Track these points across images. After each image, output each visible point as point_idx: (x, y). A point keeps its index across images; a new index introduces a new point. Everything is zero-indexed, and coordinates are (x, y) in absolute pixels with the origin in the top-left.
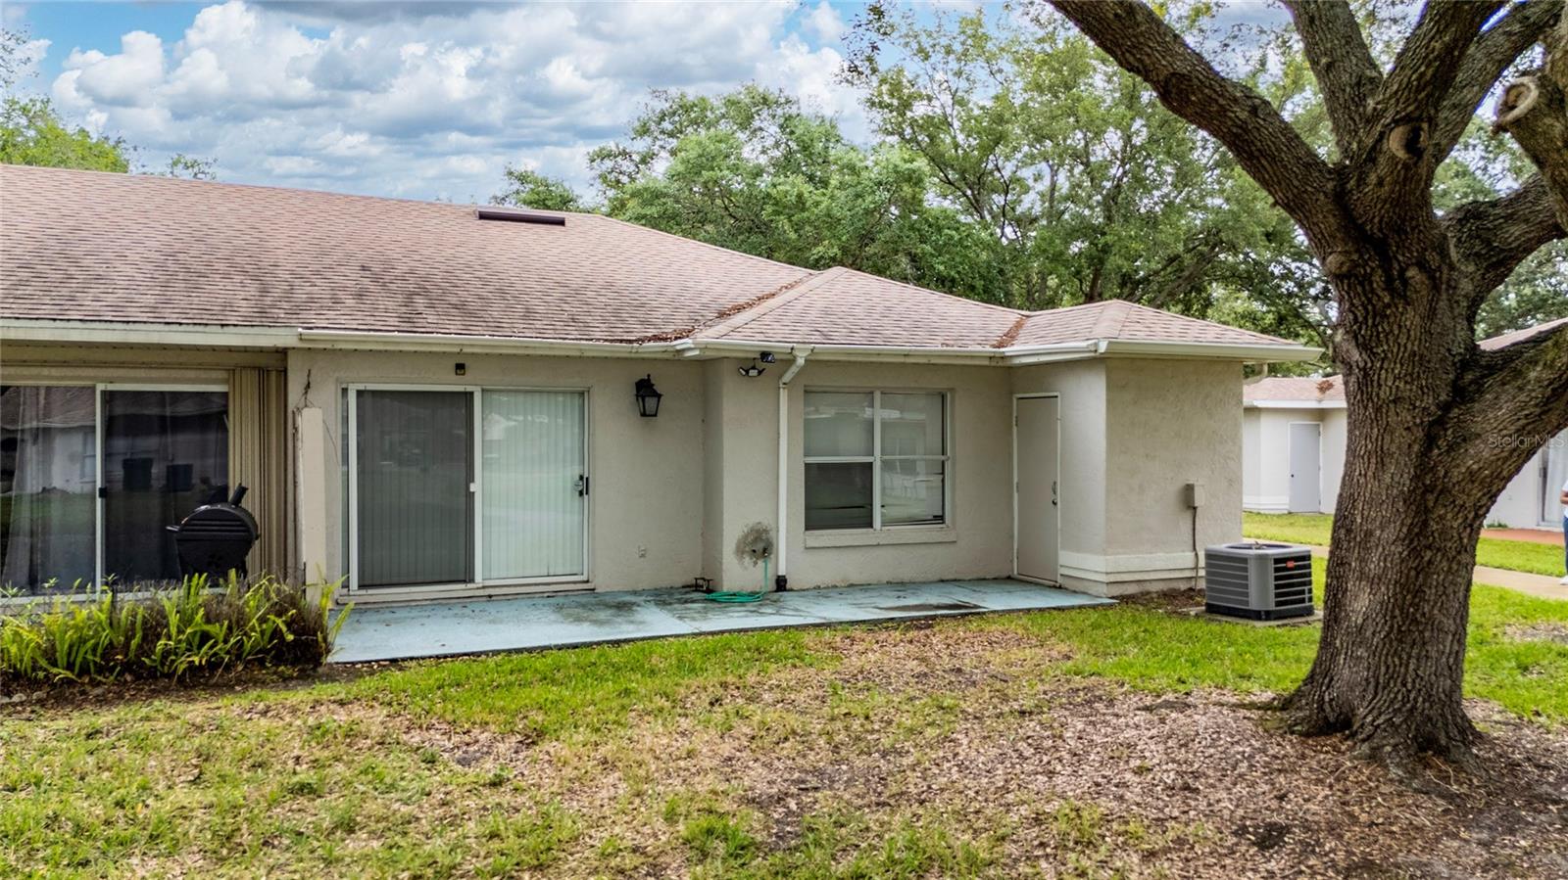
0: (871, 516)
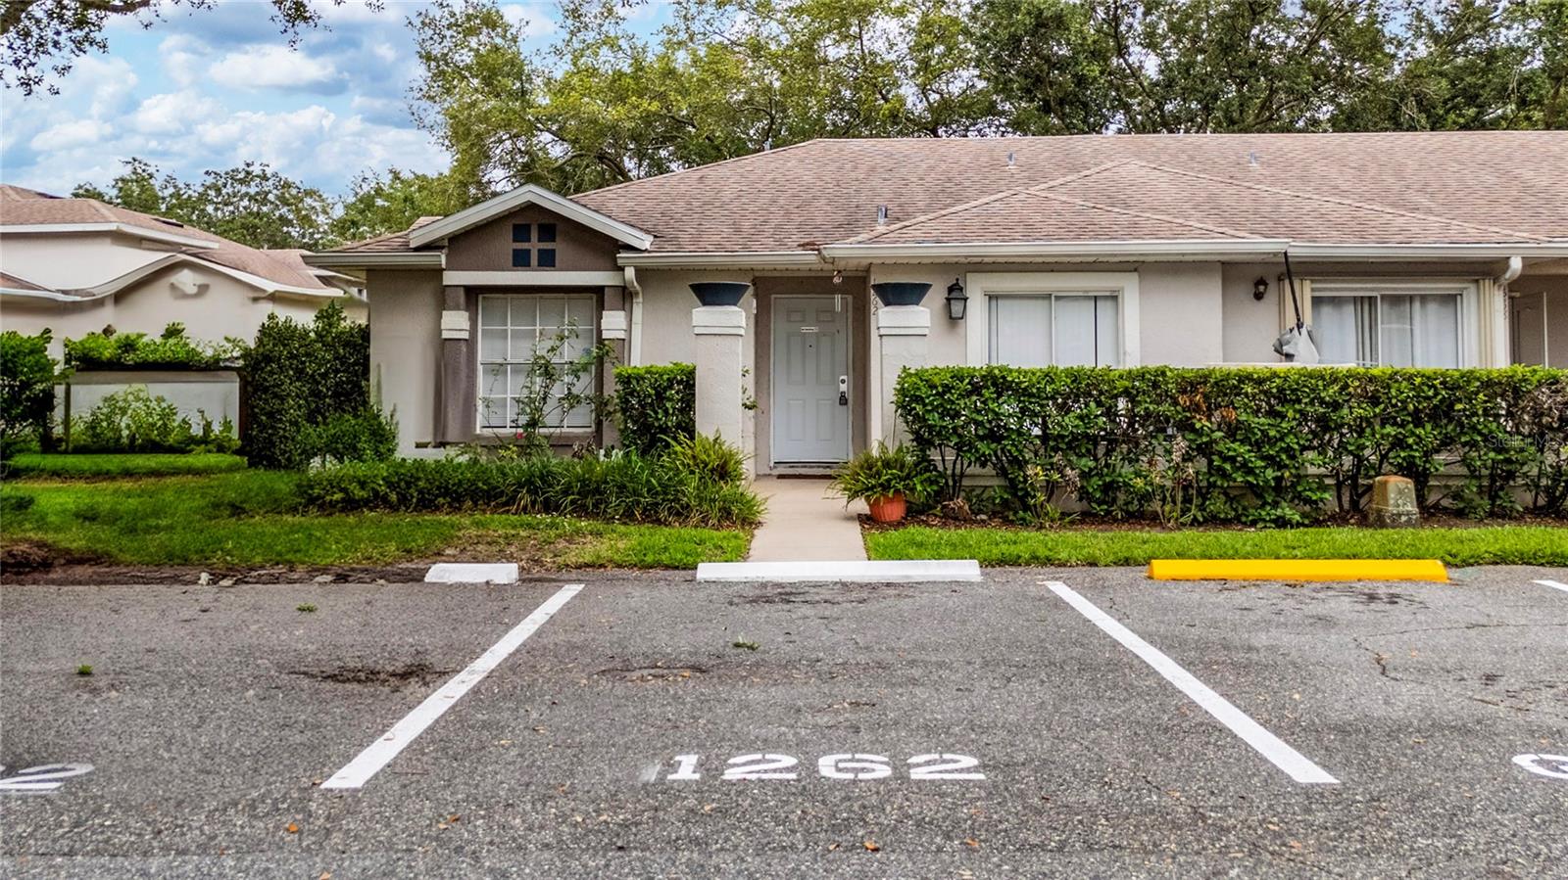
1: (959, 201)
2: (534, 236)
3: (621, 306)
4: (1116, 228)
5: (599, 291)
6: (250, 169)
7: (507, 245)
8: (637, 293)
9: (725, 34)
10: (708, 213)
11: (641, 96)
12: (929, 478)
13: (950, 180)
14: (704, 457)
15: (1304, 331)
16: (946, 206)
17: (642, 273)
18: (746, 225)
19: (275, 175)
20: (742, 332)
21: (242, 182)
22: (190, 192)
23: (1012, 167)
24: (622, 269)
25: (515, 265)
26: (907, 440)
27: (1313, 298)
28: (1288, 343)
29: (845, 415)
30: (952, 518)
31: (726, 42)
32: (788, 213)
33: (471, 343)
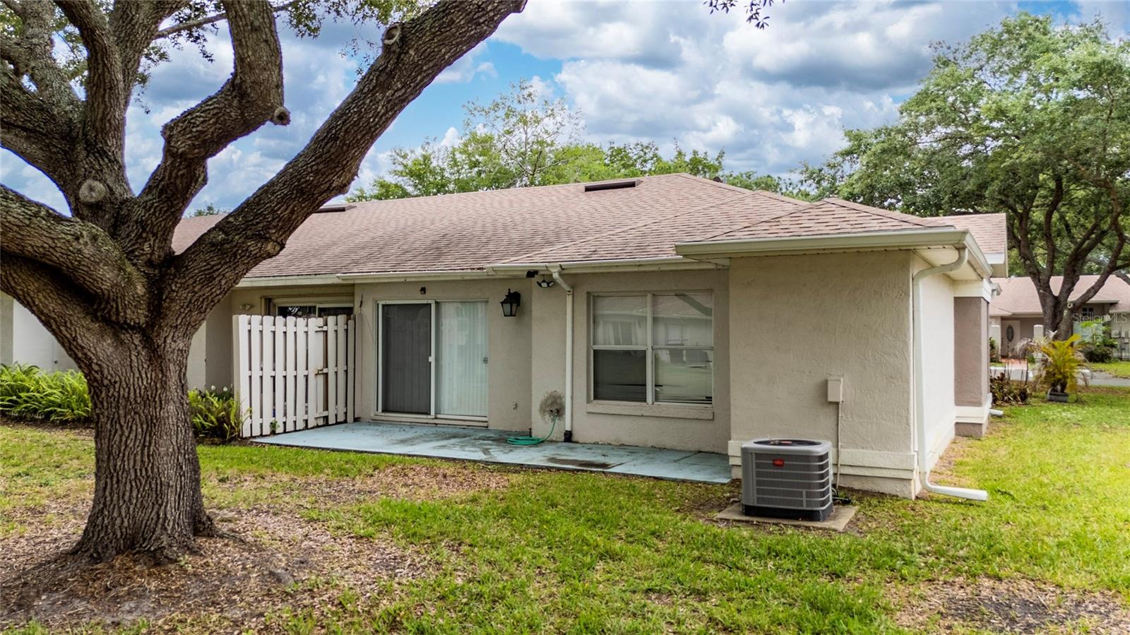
0: (645, 393)
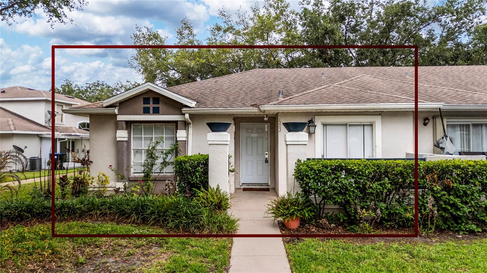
1: (308, 89)
2: (151, 102)
3: (184, 128)
4: (372, 98)
5: (176, 122)
6: (99, 83)
7: (141, 105)
8: (190, 123)
9: (226, 40)
10: (218, 93)
11: (200, 58)
12: (310, 209)
13: (303, 82)
14: (212, 200)
15: (448, 139)
16: (303, 91)
17: (192, 116)
18: (231, 98)
19: (106, 84)
20: (228, 143)
21: (96, 86)
22: (83, 89)
23: (323, 77)
24: (184, 114)
25: (144, 113)
26: (300, 190)
27: (447, 125)
28: (442, 143)
29: (267, 167)
30: (321, 228)
31: (227, 43)
32: (246, 93)
33: (128, 142)
